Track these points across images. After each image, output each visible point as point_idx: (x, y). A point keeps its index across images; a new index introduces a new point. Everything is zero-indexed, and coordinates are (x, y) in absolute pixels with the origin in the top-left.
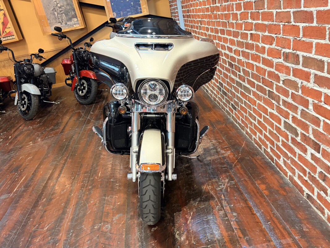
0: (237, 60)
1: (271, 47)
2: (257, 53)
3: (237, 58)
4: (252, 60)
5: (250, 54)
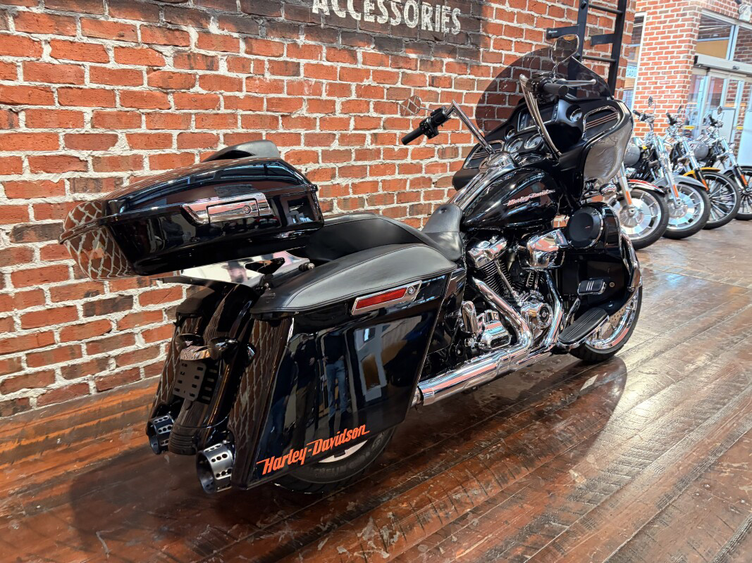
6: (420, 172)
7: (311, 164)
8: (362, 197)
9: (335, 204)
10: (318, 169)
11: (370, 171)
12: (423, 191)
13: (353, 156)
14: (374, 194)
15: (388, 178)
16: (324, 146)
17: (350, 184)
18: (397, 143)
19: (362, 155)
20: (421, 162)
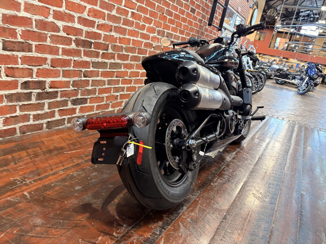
0: (103, 36)
1: (150, 25)
2: (136, 30)
3: (104, 34)
4: (129, 35)
5: (128, 30)
6: (149, 39)
7: (101, 20)
8: (122, 46)
9: (110, 47)
10: (104, 24)
11: (128, 33)
12: (149, 50)
13: (122, 21)
14: (128, 46)
15: (135, 38)
16: (109, 11)
17: (118, 37)
18: (142, 21)
19: (126, 22)
20: (150, 34)
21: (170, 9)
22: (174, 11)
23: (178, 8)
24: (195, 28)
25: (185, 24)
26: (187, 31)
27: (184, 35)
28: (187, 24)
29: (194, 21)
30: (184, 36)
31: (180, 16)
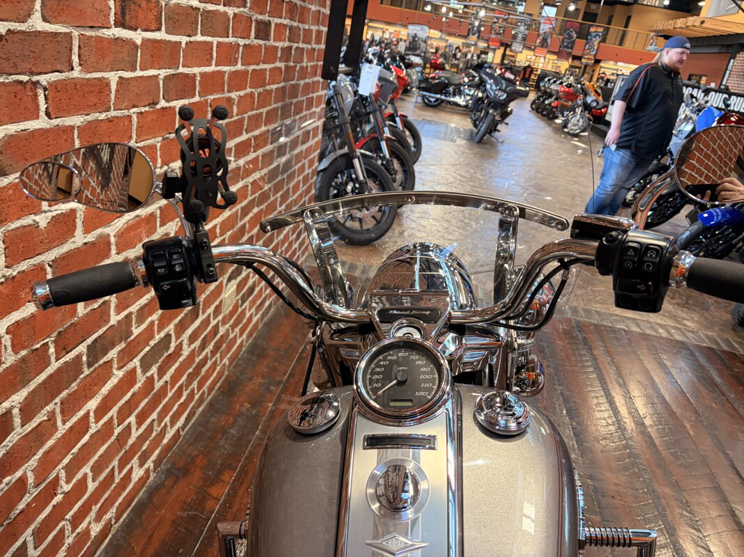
18: (43, 206)
20: (107, 231)
21: (181, 70)
22: (200, 67)
23: (212, 49)
24: (274, 87)
25: (242, 93)
26: (250, 113)
27: (244, 132)
28: (249, 90)
29: (268, 66)
30: (244, 137)
31: (222, 73)
